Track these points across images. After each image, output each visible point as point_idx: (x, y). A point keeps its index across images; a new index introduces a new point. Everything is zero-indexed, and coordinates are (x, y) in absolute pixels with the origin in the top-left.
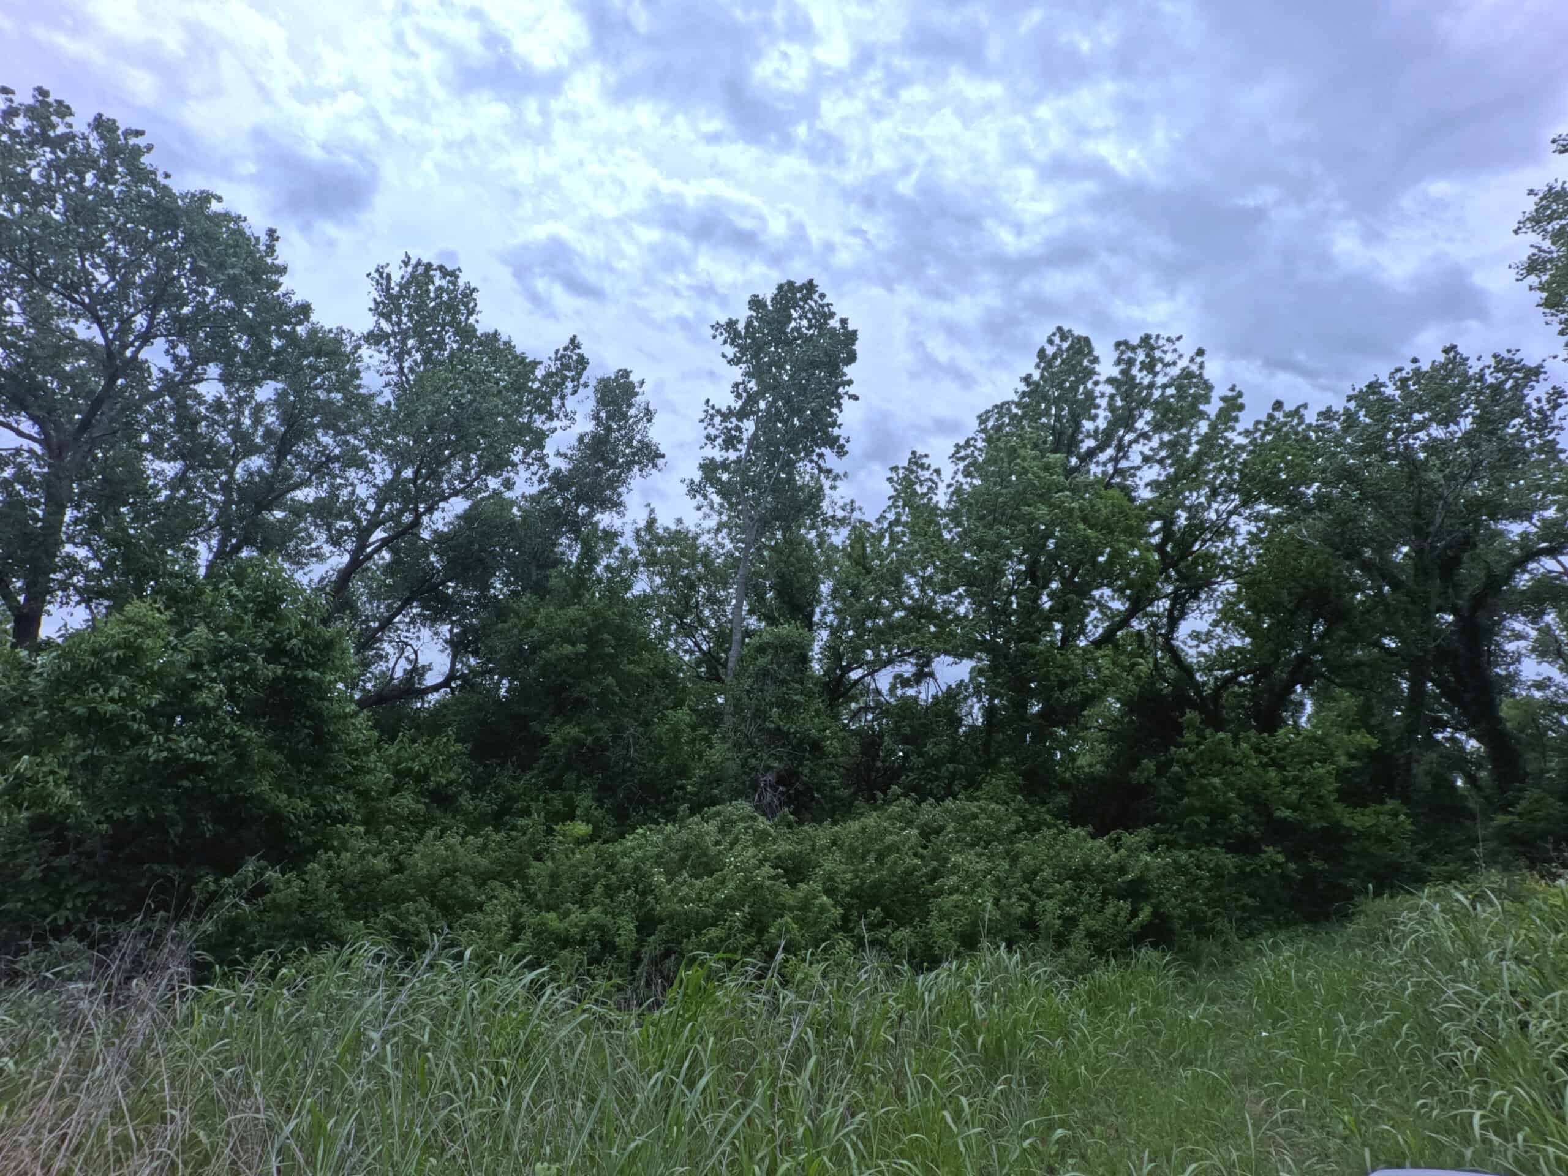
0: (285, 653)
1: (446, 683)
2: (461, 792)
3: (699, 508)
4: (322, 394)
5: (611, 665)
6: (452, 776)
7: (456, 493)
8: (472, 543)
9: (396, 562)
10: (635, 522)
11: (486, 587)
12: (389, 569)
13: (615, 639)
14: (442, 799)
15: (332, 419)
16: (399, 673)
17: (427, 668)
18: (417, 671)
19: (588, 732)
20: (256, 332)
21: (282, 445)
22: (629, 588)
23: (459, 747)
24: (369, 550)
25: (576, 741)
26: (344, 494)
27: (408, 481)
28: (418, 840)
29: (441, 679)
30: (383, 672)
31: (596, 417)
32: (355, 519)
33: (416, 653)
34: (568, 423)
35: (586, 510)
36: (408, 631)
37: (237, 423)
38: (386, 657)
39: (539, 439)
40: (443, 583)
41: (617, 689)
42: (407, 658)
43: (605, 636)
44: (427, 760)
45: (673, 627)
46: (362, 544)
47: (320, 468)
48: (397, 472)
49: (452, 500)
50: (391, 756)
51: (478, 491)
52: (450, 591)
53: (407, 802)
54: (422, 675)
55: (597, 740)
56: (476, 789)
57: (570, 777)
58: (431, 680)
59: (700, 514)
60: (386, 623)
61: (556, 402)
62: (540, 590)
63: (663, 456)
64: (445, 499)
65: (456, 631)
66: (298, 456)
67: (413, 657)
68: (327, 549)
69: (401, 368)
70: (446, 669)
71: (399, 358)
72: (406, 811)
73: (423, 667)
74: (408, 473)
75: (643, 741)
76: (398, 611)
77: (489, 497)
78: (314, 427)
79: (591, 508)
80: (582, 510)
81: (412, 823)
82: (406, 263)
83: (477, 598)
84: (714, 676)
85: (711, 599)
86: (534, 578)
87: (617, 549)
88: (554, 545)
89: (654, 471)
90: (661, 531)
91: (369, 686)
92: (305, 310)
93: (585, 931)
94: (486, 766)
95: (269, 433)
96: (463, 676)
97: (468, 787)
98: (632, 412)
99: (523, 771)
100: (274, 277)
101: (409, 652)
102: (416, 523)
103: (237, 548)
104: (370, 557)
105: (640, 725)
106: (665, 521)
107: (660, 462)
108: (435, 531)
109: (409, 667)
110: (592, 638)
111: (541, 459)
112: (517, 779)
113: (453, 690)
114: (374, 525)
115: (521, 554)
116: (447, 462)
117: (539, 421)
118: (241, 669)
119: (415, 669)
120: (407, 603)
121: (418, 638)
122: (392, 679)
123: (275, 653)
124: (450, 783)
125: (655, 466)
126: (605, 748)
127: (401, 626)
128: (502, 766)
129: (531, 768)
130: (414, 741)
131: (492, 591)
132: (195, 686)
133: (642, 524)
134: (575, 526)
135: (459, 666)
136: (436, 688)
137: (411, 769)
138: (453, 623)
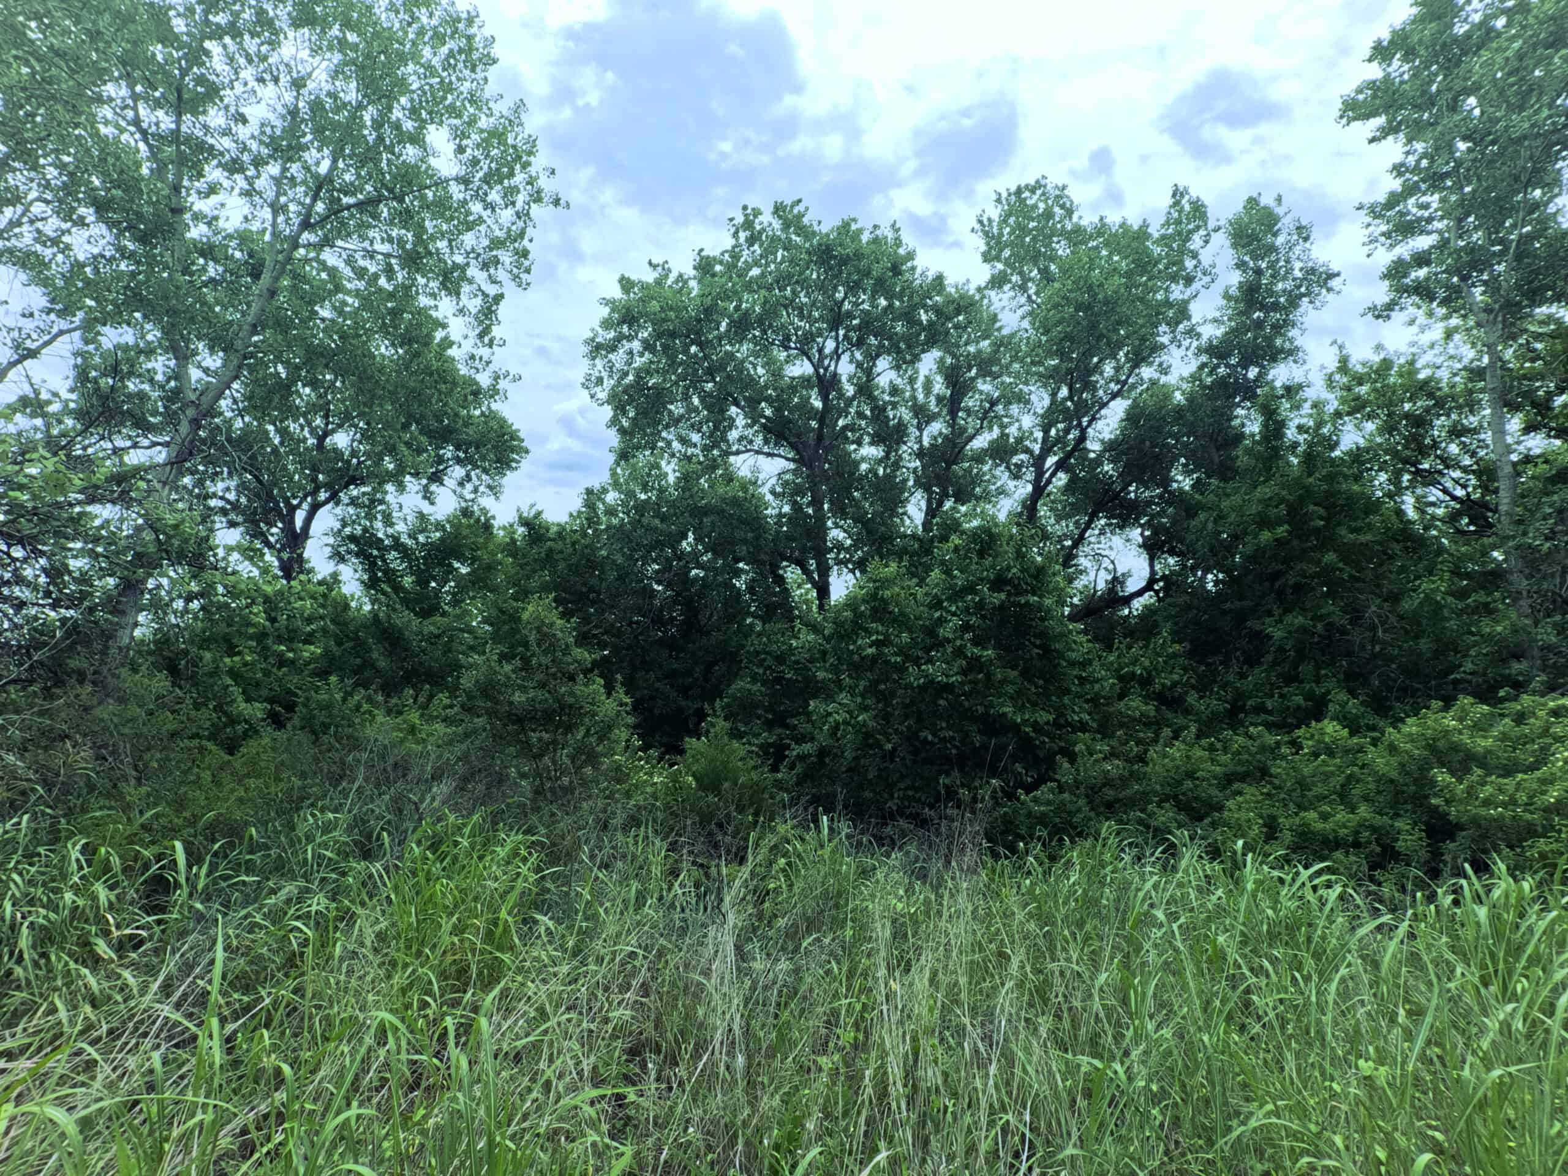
0: (1007, 582)
1: (1149, 587)
2: (1186, 693)
3: (1412, 322)
4: (972, 349)
5: (1327, 540)
6: (1176, 677)
7: (1114, 396)
8: (1143, 442)
9: (1073, 481)
10: (1323, 367)
11: (1166, 482)
12: (1068, 489)
13: (1326, 508)
14: (1170, 700)
15: (986, 366)
16: (1101, 585)
17: (1127, 575)
18: (1117, 581)
19: (1316, 618)
20: (909, 317)
21: (953, 404)
22: (1334, 446)
23: (1177, 647)
24: (1047, 475)
25: (1304, 630)
26: (1013, 431)
27: (1065, 400)
28: (1155, 741)
29: (1143, 584)
30: (1086, 586)
31: (1241, 265)
32: (1027, 451)
33: (1113, 562)
34: (1208, 279)
35: (1257, 370)
36: (1099, 543)
37: (914, 398)
38: (1084, 572)
39: (1183, 312)
40: (1125, 488)
41: (1341, 565)
42: (1106, 569)
43: (1312, 507)
44: (1147, 663)
45: (1406, 477)
46: (1040, 473)
47: (987, 415)
48: (1054, 395)
49: (1112, 404)
50: (1112, 663)
51: (1133, 387)
52: (1132, 495)
53: (1136, 705)
54: (1122, 583)
55: (1330, 627)
56: (1203, 688)
57: (1306, 669)
58: (1132, 586)
59: (1414, 329)
60: (1079, 541)
61: (1189, 264)
62: (1226, 471)
63: (1338, 274)
64: (1103, 405)
65: (1147, 533)
66: (968, 411)
67: (1111, 567)
68: (1012, 484)
69: (1029, 297)
70: (1146, 573)
71: (1023, 288)
72: (1137, 713)
73: (1123, 575)
74: (1064, 392)
75: (1393, 619)
76: (1088, 526)
77: (1148, 389)
78: (973, 379)
79: (1263, 367)
80: (1253, 373)
81: (1145, 724)
82: (999, 201)
83: (1161, 497)
84: (1484, 527)
85: (1457, 432)
86: (1216, 459)
87: (1307, 405)
88: (1230, 419)
89: (1330, 297)
90: (1359, 368)
91: (1076, 600)
92: (939, 279)
93: (1357, 833)
94: (1208, 665)
95: (940, 399)
96: (1164, 578)
97: (1193, 687)
98: (1280, 240)
99: (1251, 666)
100: (909, 264)
101: (1106, 563)
102: (1082, 438)
103: (940, 504)
104: (1049, 482)
105: (1385, 600)
106: (1362, 355)
107: (1334, 283)
108: (1102, 441)
109: (1110, 577)
110: (1295, 515)
111: (1192, 333)
112: (1242, 676)
113: (1157, 592)
114: (1046, 451)
115: (1196, 438)
116: (1098, 368)
117: (1177, 292)
118: (973, 600)
119: (1115, 579)
120: (1093, 517)
121: (1111, 548)
122: (1095, 591)
123: (999, 583)
124: (1175, 684)
125: (1329, 290)
126: (1343, 632)
127: (1092, 539)
128: (1226, 663)
129: (1259, 663)
130: (1129, 647)
131: (1175, 485)
132: (941, 621)
133: (1333, 365)
134: (1248, 391)
135: (1157, 567)
136: (1140, 593)
137: (1133, 674)
138: (1142, 526)
